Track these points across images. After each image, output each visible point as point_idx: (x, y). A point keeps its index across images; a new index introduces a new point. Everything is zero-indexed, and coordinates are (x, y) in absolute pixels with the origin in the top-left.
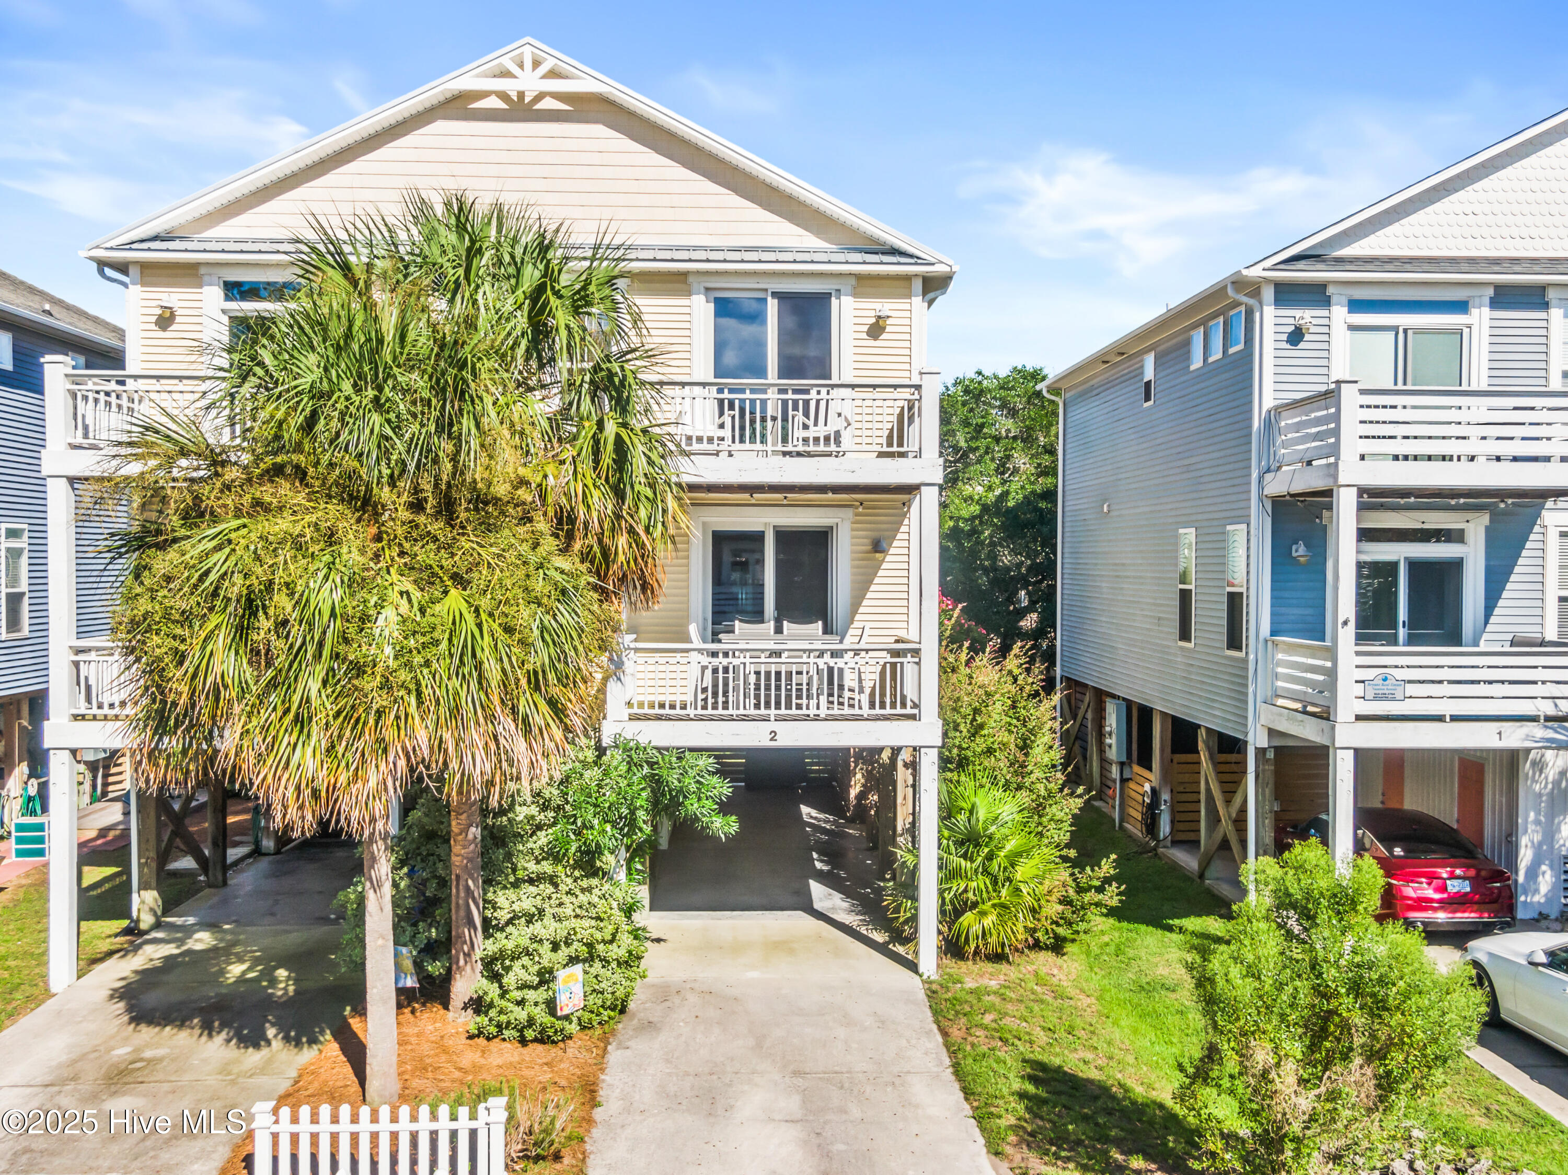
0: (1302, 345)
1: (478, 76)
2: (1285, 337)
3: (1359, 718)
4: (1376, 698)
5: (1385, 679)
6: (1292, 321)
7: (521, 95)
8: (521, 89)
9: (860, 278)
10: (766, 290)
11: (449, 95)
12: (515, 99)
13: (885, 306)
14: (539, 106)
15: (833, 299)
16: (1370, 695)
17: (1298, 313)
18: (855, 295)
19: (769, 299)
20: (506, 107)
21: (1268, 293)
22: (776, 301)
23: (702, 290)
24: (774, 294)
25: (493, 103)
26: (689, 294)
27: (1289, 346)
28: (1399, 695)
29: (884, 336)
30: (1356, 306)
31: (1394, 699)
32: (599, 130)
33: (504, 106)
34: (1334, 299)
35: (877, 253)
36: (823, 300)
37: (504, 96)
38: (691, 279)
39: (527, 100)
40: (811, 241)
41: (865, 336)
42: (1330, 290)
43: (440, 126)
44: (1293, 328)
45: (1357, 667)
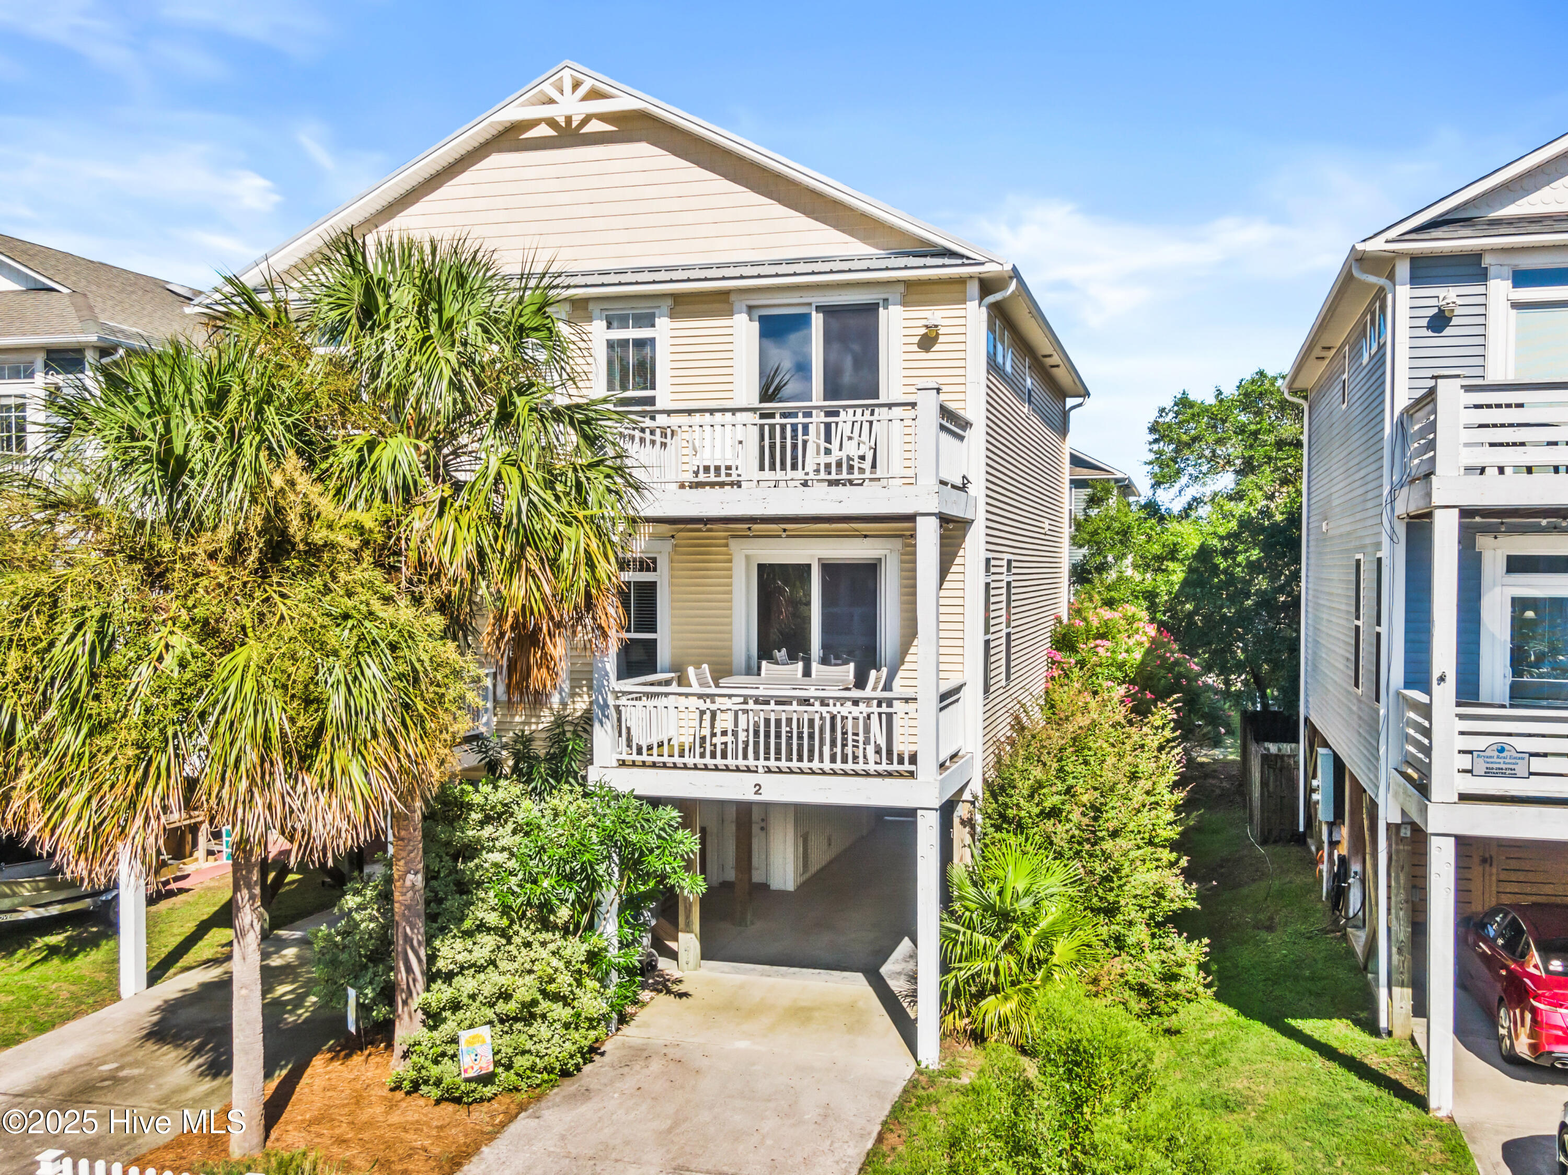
0: (1448, 331)
1: (522, 105)
2: (1425, 322)
3: (1464, 798)
4: (1488, 773)
5: (1502, 750)
6: (1434, 302)
7: (569, 119)
8: (568, 113)
9: (909, 284)
10: (810, 304)
11: (501, 128)
12: (563, 124)
13: (936, 315)
14: (585, 130)
15: (881, 309)
16: (1480, 768)
17: (1441, 292)
18: (904, 304)
19: (814, 313)
20: (555, 134)
21: (1403, 270)
22: (821, 315)
23: (745, 308)
24: (819, 309)
25: (543, 131)
26: (730, 313)
27: (1430, 334)
28: (1521, 769)
29: (937, 347)
30: (1521, 278)
31: (1514, 776)
32: (643, 148)
33: (552, 133)
34: (1492, 271)
35: (925, 256)
36: (871, 309)
37: (552, 123)
38: (733, 297)
39: (574, 124)
40: (855, 247)
41: (915, 348)
42: (1487, 261)
43: (496, 159)
44: (1436, 310)
45: (1462, 733)
